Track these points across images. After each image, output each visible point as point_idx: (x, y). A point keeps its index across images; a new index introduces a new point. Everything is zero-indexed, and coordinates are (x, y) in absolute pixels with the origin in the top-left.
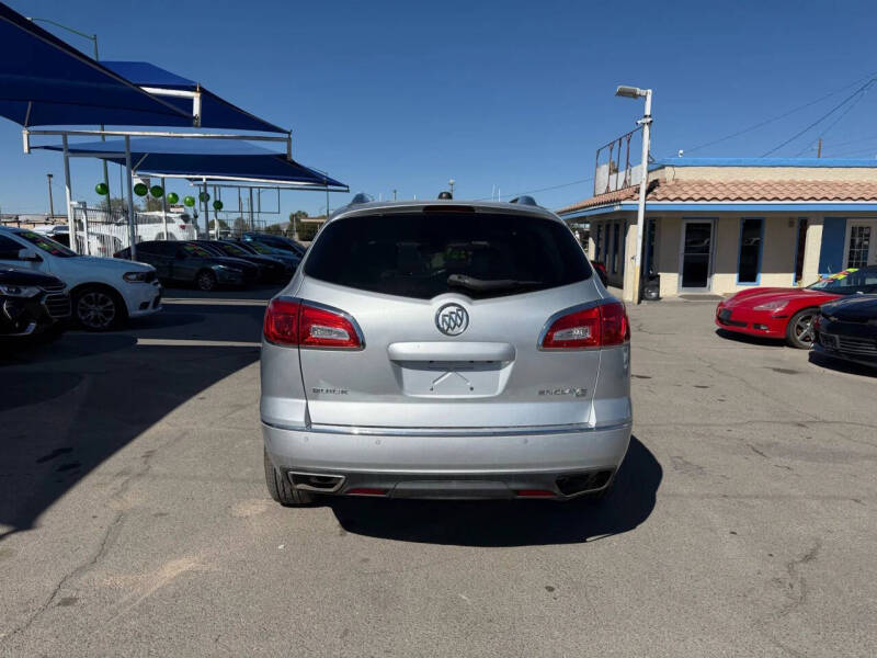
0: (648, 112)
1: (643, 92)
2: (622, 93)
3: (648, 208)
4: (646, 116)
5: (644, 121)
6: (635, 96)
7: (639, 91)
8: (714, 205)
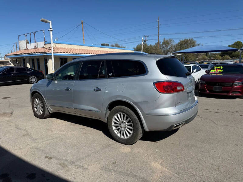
0: (51, 27)
1: (49, 22)
2: (42, 21)
3: (55, 55)
4: (51, 29)
5: (50, 30)
6: (47, 22)
7: (48, 21)
8: (67, 55)
